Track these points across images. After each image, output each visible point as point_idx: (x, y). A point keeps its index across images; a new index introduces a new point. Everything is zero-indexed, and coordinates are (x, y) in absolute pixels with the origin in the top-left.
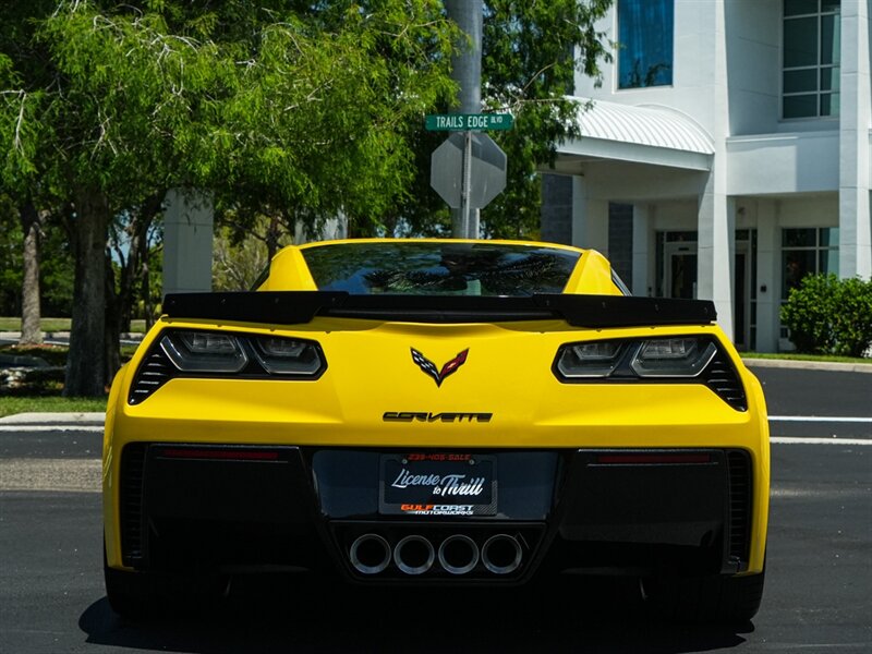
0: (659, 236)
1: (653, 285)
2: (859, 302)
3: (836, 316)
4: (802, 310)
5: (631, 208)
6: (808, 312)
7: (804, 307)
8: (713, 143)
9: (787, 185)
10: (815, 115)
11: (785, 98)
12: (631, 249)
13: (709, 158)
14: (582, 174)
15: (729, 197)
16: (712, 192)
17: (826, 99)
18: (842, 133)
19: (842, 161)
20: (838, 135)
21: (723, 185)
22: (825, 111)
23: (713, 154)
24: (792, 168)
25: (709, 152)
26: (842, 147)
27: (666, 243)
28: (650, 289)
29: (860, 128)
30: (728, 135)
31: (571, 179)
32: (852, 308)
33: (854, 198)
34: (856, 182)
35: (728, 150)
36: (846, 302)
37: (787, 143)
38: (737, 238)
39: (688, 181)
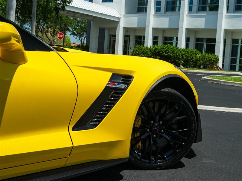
0: (110, 35)
1: (108, 46)
2: (146, 52)
3: (142, 54)
4: (134, 53)
5: (105, 29)
6: (136, 53)
7: (135, 52)
8: (120, 15)
9: (135, 26)
10: (144, 11)
11: (138, 8)
12: (104, 38)
13: (119, 18)
14: (93, 21)
15: (123, 27)
16: (119, 26)
17: (146, 8)
18: (147, 14)
19: (147, 21)
20: (146, 15)
21: (122, 25)
22: (146, 11)
23: (120, 18)
24: (137, 22)
25: (119, 17)
26: (147, 18)
27: (112, 37)
28: (108, 47)
29: (151, 14)
30: (124, 14)
31: (91, 21)
32: (146, 53)
33: (149, 29)
34: (149, 26)
35: (124, 17)
36: (144, 52)
37: (136, 16)
38: (125, 37)
39: (114, 23)
